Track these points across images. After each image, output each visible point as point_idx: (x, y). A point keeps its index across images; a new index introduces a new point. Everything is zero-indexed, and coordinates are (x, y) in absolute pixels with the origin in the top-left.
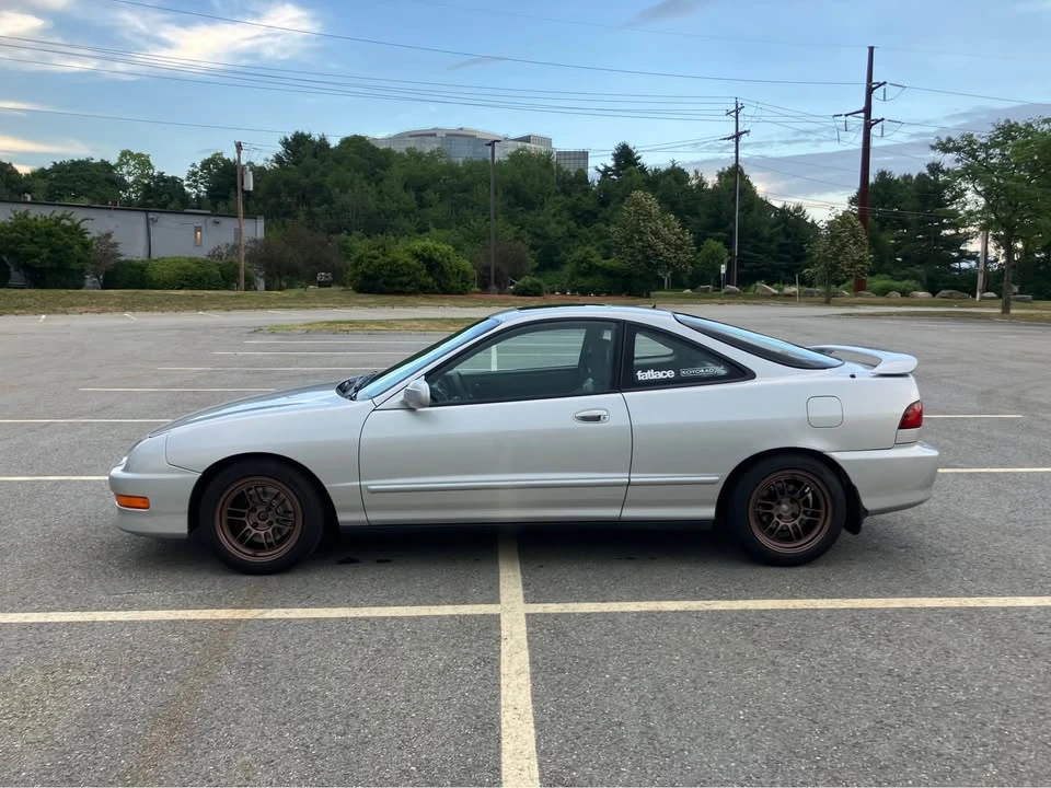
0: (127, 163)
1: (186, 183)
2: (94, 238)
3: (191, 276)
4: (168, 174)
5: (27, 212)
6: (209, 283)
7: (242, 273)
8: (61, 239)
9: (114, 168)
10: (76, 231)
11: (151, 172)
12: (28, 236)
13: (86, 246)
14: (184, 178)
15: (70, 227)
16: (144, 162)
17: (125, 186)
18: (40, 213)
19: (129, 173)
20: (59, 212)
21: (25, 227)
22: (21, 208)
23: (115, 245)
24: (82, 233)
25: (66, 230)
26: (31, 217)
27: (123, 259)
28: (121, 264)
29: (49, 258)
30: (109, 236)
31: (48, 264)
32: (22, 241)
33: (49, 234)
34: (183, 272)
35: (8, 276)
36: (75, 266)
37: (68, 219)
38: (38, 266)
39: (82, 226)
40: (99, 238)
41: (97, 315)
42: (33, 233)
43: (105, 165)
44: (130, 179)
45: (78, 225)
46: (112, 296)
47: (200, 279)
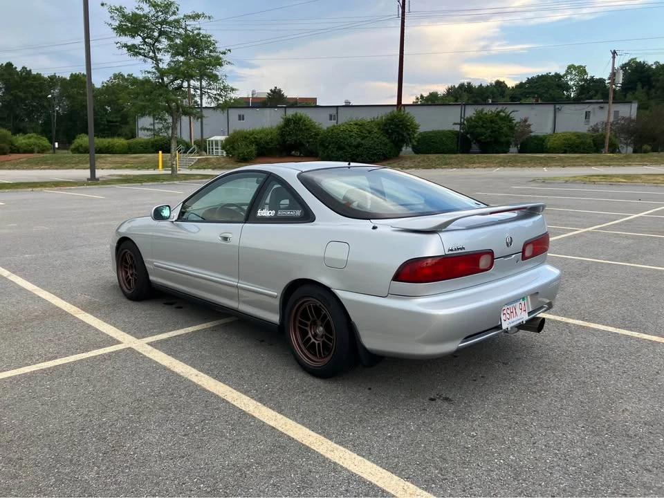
0: (571, 73)
1: (607, 82)
2: (517, 123)
3: (572, 144)
4: (597, 77)
5: (483, 110)
6: (584, 149)
7: (607, 141)
8: (498, 124)
9: (563, 77)
10: (508, 119)
11: (585, 77)
12: (481, 123)
13: (512, 128)
14: (606, 79)
15: (504, 117)
16: (582, 70)
17: (568, 88)
18: (489, 110)
19: (571, 80)
20: (500, 108)
21: (480, 118)
22: (480, 108)
23: (529, 126)
24: (511, 120)
25: (502, 119)
26: (485, 112)
27: (532, 134)
28: (531, 137)
29: (490, 136)
30: (526, 121)
31: (489, 140)
32: (477, 127)
33: (492, 122)
34: (566, 142)
35: (470, 147)
36: (503, 139)
37: (504, 112)
38: (483, 141)
39: (511, 115)
40: (520, 122)
41: (483, 169)
42: (483, 121)
43: (557, 75)
44: (571, 83)
45: (509, 116)
46: (499, 158)
47: (577, 147)
